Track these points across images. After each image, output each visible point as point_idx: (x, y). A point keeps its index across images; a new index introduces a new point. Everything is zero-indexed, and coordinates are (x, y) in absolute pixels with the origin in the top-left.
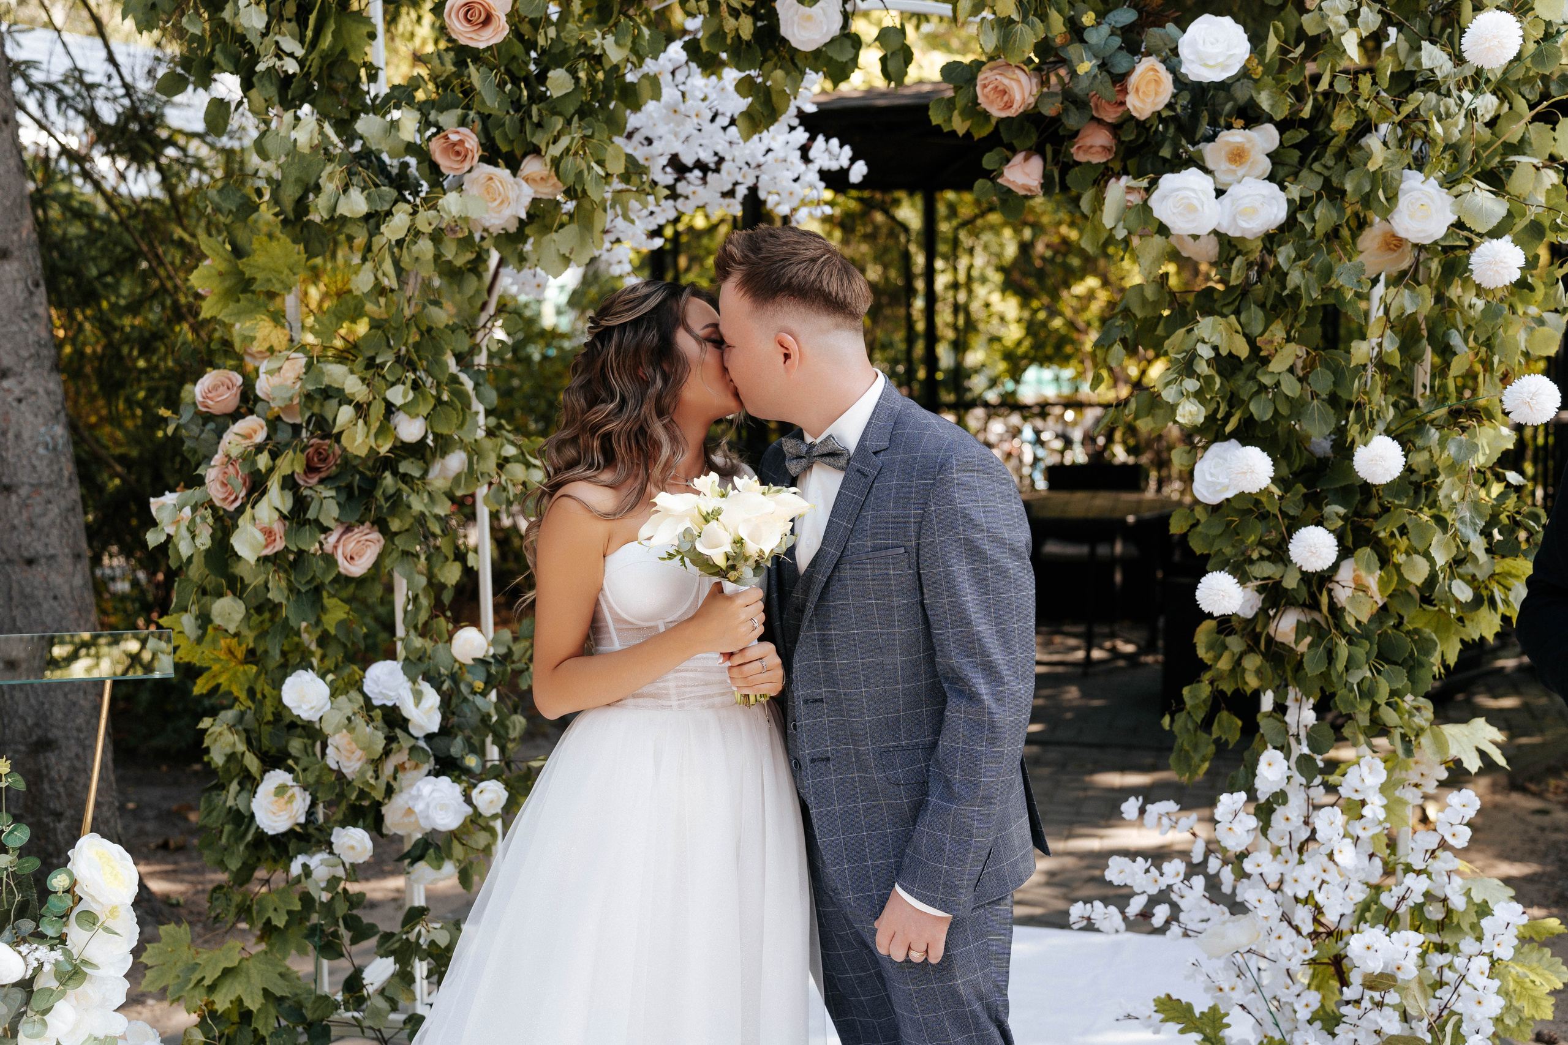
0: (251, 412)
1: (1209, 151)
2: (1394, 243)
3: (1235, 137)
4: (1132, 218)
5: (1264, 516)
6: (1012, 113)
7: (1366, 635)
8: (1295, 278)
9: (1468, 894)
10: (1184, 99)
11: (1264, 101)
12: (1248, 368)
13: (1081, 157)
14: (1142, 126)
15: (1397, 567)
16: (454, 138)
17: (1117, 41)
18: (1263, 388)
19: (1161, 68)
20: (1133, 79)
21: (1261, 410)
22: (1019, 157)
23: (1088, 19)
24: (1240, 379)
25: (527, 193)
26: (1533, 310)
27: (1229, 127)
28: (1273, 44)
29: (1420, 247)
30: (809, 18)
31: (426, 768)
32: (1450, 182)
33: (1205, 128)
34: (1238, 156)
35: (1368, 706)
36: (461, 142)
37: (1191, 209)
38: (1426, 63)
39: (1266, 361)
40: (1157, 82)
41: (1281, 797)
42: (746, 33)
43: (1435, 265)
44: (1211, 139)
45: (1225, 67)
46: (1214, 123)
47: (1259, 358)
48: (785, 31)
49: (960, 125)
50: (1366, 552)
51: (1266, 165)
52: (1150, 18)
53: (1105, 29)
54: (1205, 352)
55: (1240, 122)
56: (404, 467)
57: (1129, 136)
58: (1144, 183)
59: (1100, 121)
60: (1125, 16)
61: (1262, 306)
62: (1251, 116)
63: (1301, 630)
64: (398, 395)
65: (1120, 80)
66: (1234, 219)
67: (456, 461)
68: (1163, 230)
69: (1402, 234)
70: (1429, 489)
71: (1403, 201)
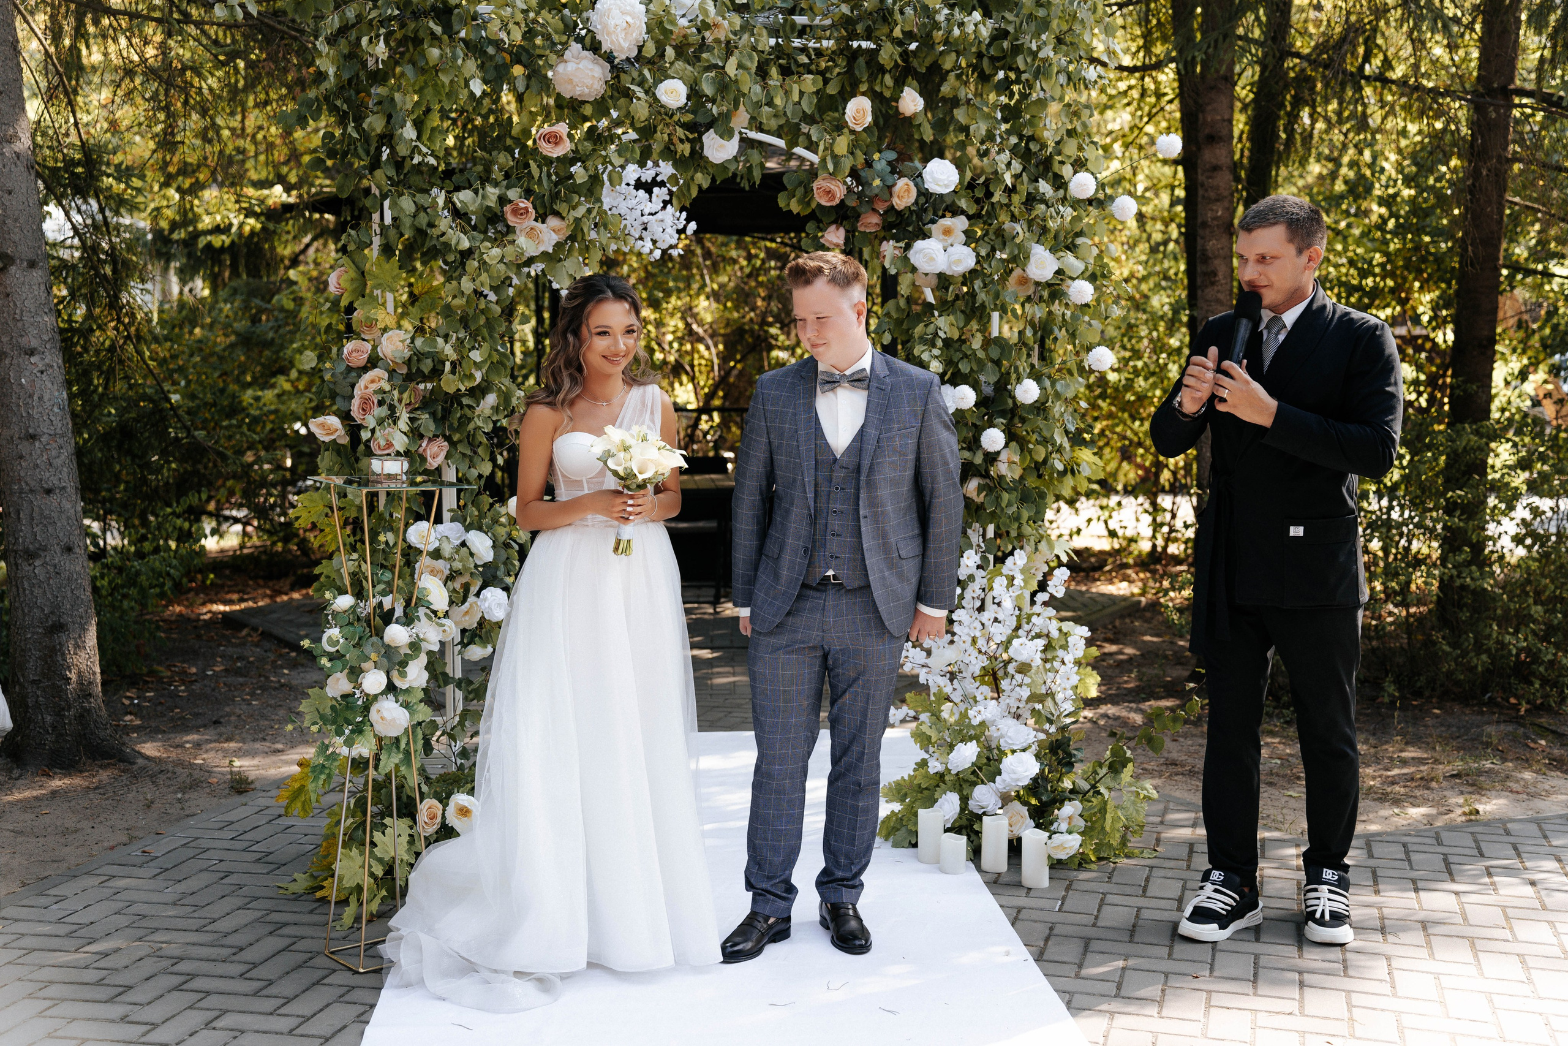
0: (374, 366)
1: (933, 227)
2: (1024, 281)
3: (947, 222)
4: (899, 264)
5: (966, 425)
6: (834, 204)
7: (1015, 489)
8: (982, 297)
9: (1060, 630)
10: (922, 200)
11: (963, 204)
12: (957, 345)
13: (862, 229)
14: (899, 214)
15: (1030, 451)
16: (522, 205)
17: (889, 169)
18: (966, 356)
19: (911, 184)
20: (896, 189)
21: (964, 367)
22: (833, 227)
23: (876, 156)
24: (952, 351)
25: (555, 238)
26: (1087, 318)
27: (943, 216)
28: (969, 175)
29: (1037, 284)
30: (722, 146)
31: (478, 583)
32: (1053, 250)
33: (930, 216)
34: (947, 232)
35: (1016, 525)
36: (526, 209)
37: (932, 259)
38: (1042, 190)
39: (964, 342)
40: (908, 191)
41: (971, 578)
42: (687, 153)
43: (1046, 294)
44: (933, 222)
45: (946, 186)
46: (935, 214)
47: (962, 341)
48: (707, 152)
49: (795, 207)
50: (1013, 444)
51: (963, 238)
52: (904, 157)
53: (884, 163)
54: (941, 334)
55: (948, 214)
56: (465, 401)
57: (891, 219)
58: (902, 244)
59: (874, 210)
60: (892, 155)
61: (962, 312)
62: (955, 211)
63: (980, 488)
64: (476, 356)
65: (890, 188)
66: (950, 266)
67: (491, 399)
68: (914, 270)
69: (1031, 276)
70: (1044, 410)
71: (1032, 259)
